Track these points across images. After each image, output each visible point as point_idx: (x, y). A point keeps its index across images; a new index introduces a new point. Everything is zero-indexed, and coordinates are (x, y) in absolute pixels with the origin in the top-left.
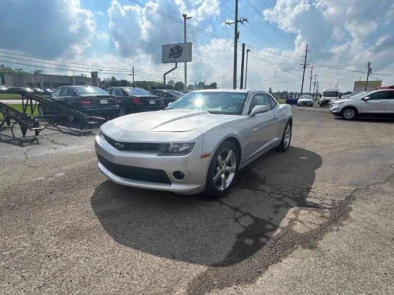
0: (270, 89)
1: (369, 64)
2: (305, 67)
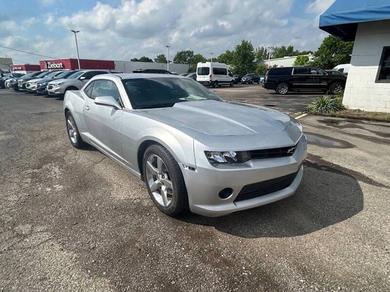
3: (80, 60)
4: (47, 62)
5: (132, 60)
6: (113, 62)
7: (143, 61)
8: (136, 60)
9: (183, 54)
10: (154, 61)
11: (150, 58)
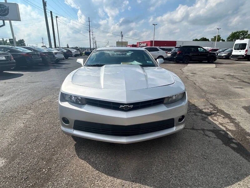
0: (68, 45)
1: (121, 32)
2: (90, 32)
3: (155, 41)
4: (140, 43)
5: (193, 40)
6: (176, 42)
7: (201, 41)
8: (196, 40)
9: (238, 34)
10: (210, 40)
11: (207, 38)
